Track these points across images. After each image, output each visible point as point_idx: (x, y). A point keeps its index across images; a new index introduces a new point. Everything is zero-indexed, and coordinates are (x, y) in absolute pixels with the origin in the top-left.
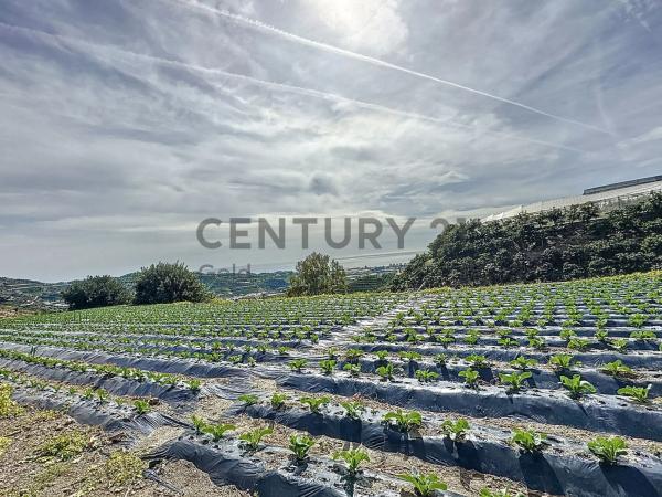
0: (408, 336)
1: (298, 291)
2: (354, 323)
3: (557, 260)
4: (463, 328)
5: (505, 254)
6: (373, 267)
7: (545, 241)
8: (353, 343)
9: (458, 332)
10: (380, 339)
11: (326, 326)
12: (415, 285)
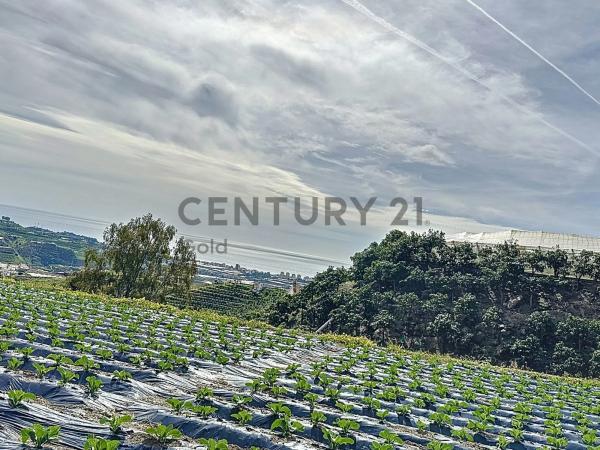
0: (275, 417)
1: (93, 281)
2: (183, 370)
3: (547, 334)
4: (373, 422)
5: (471, 304)
6: (250, 268)
7: (536, 297)
8: (165, 411)
9: (364, 428)
10: (223, 414)
11: (124, 365)
12: (313, 321)
